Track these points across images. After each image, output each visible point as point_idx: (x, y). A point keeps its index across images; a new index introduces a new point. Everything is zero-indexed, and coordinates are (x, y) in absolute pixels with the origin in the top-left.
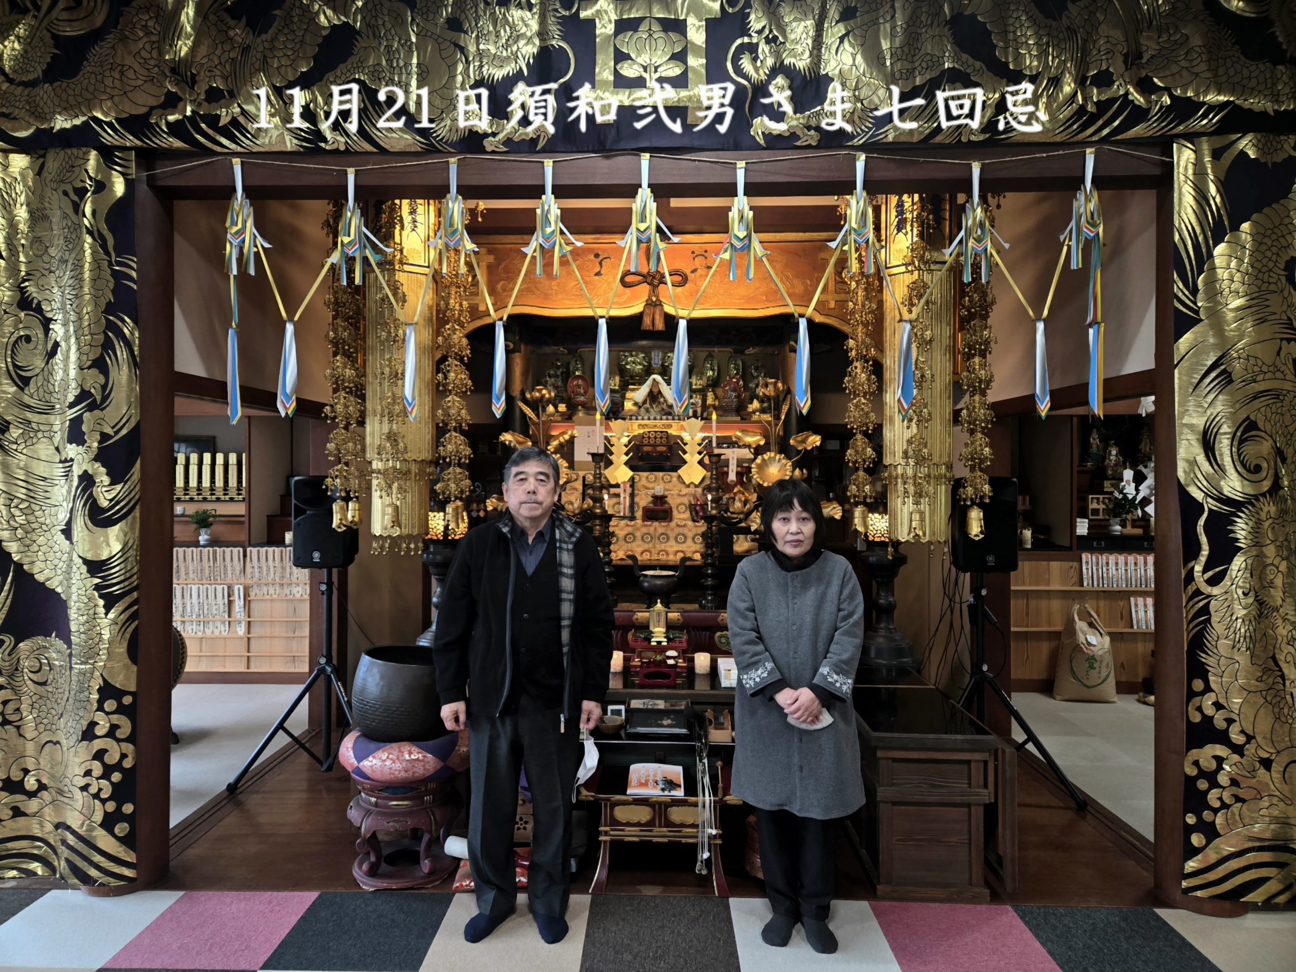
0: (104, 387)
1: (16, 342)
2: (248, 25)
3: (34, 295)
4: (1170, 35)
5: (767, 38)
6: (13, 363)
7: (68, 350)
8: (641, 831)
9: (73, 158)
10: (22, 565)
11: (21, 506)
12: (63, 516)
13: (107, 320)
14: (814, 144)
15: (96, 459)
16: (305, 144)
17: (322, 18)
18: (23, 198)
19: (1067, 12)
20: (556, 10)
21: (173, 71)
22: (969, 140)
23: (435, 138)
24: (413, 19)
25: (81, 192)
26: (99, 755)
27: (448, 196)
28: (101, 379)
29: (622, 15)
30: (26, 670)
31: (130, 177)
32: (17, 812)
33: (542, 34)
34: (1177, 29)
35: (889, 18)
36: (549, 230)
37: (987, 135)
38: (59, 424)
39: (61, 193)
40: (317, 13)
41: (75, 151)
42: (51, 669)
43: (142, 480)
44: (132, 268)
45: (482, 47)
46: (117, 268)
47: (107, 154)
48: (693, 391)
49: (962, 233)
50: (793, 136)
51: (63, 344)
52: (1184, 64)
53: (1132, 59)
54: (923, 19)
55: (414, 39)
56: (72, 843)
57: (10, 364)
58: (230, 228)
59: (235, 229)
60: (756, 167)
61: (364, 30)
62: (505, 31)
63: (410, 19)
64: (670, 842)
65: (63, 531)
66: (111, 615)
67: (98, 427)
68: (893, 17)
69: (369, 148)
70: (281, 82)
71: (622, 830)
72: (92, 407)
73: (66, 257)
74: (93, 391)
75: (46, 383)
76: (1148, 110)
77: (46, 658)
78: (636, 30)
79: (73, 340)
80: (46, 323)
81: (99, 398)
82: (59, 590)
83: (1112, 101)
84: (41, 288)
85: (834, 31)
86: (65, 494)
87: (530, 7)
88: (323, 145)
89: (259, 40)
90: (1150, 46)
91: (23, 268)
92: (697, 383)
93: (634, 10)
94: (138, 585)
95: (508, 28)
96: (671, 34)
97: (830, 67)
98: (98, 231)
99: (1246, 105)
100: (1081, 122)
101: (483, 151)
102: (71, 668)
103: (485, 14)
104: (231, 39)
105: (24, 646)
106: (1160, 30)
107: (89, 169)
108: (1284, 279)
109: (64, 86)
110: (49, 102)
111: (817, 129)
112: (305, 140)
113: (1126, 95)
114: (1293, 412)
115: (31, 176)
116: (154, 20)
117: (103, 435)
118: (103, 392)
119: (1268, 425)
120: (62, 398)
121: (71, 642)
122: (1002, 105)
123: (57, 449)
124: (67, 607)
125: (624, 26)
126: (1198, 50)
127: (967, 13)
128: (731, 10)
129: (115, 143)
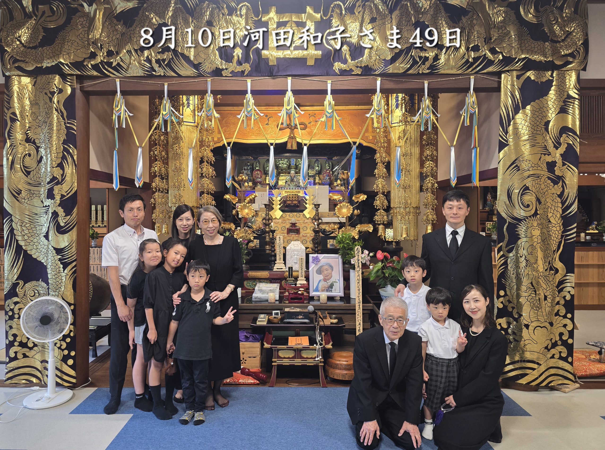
0: (62, 175)
1: (24, 156)
2: (123, 24)
3: (32, 137)
4: (503, 31)
6: (23, 165)
7: (47, 160)
8: (290, 360)
9: (49, 79)
10: (27, 251)
11: (26, 226)
12: (44, 230)
13: (64, 147)
14: (360, 73)
15: (59, 205)
16: (146, 73)
17: (154, 20)
18: (27, 95)
19: (461, 21)
20: (252, 18)
21: (93, 43)
22: (423, 73)
23: (201, 71)
24: (192, 21)
25: (53, 93)
27: (207, 94)
28: (61, 172)
29: (279, 20)
30: (28, 295)
31: (73, 87)
32: (25, 356)
33: (246, 27)
34: (506, 28)
35: (390, 22)
36: (249, 109)
37: (430, 71)
38: (43, 191)
39: (44, 94)
40: (152, 18)
41: (50, 76)
42: (39, 295)
43: (77, 214)
44: (74, 125)
46: (68, 125)
47: (64, 76)
48: (309, 176)
49: (421, 111)
50: (351, 70)
51: (44, 157)
52: (508, 43)
53: (487, 40)
54: (403, 23)
58: (115, 109)
59: (117, 109)
60: (336, 82)
63: (191, 21)
64: (302, 365)
65: (44, 236)
66: (66, 271)
67: (60, 192)
68: (391, 22)
69: (173, 74)
70: (137, 47)
71: (282, 360)
72: (58, 183)
73: (46, 120)
74: (58, 177)
75: (37, 173)
76: (494, 61)
77: (37, 290)
78: (286, 26)
79: (49, 156)
80: (37, 148)
81: (60, 180)
82: (43, 261)
83: (479, 57)
84: (36, 134)
85: (368, 27)
86: (46, 221)
87: (241, 16)
88: (154, 73)
89: (128, 30)
90: (495, 35)
91: (27, 125)
92: (312, 173)
93: (285, 18)
94: (76, 259)
95: (232, 25)
96: (300, 28)
98: (60, 109)
99: (533, 58)
100: (467, 66)
101: (222, 76)
102: (49, 294)
103: (222, 19)
104: (117, 30)
105: (28, 285)
106: (499, 28)
107: (56, 83)
108: (543, 129)
109: (48, 48)
110: (41, 56)
111: (361, 67)
112: (147, 71)
113: (485, 55)
114: (546, 184)
115: (31, 86)
116: (86, 21)
117: (62, 195)
118: (62, 177)
119: (534, 189)
120: (44, 180)
121: (49, 283)
122: (436, 58)
123: (42, 201)
124: (47, 268)
125: (280, 25)
126: (513, 37)
127: (421, 20)
128: (325, 18)
129: (70, 73)
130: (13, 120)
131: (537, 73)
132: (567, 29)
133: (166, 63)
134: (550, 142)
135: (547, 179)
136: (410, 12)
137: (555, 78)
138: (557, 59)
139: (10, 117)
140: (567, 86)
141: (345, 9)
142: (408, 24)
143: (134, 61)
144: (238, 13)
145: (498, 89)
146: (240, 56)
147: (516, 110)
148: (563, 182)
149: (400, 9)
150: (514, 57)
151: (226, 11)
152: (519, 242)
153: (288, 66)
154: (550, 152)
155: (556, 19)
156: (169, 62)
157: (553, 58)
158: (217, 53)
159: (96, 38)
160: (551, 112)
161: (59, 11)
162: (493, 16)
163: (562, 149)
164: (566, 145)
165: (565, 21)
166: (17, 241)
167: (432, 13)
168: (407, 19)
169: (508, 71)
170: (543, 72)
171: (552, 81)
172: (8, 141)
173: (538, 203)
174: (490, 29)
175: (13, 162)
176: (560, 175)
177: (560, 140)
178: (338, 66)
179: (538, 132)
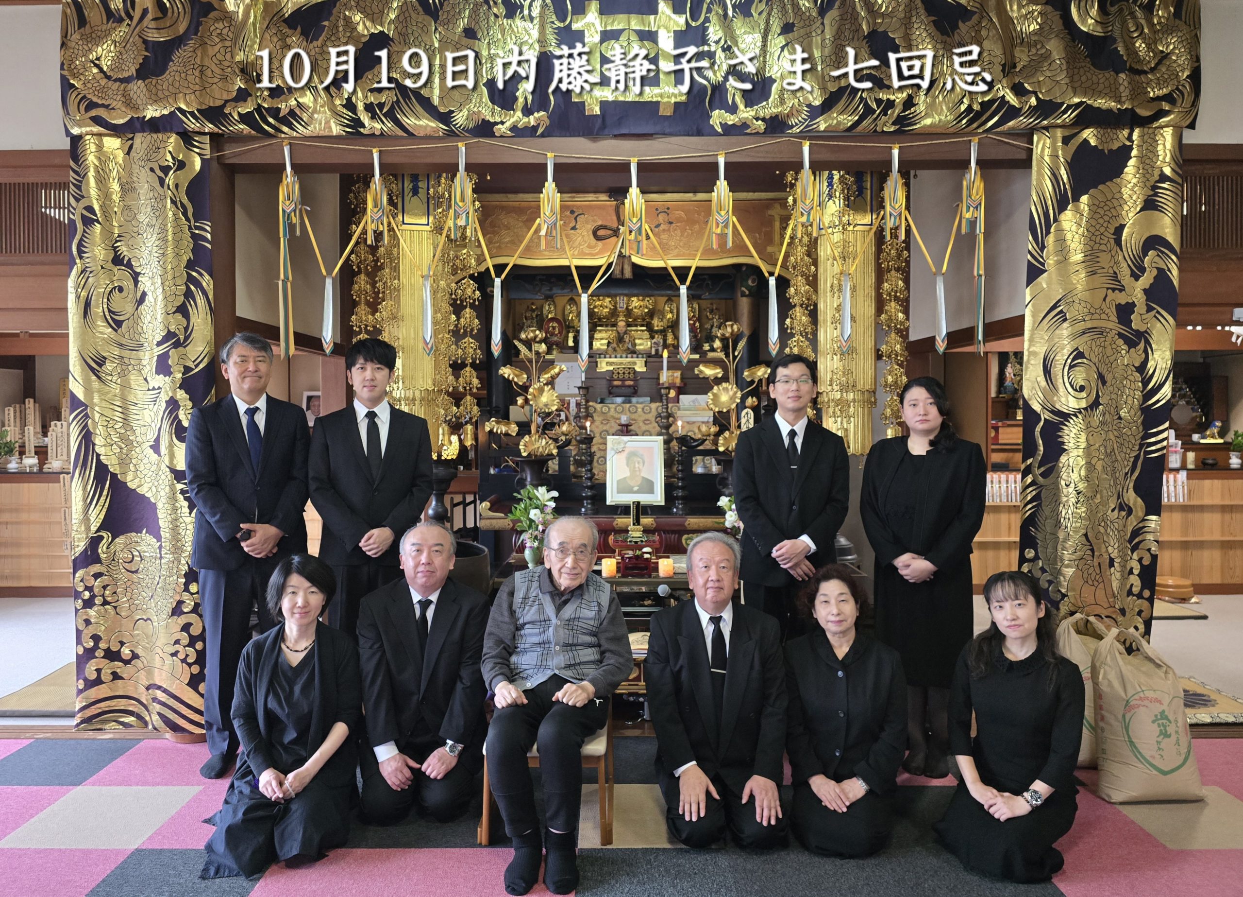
0: (186, 329)
1: (111, 291)
2: (302, 33)
3: (125, 253)
4: (1037, 50)
5: (723, 47)
6: (109, 309)
7: (155, 299)
9: (158, 141)
10: (117, 475)
11: (116, 427)
12: (151, 436)
13: (189, 275)
14: (762, 131)
16: (348, 129)
17: (362, 26)
18: (115, 172)
19: (957, 30)
20: (553, 23)
21: (242, 71)
22: (883, 131)
23: (454, 126)
24: (436, 29)
25: (165, 170)
26: (186, 628)
28: (184, 322)
29: (605, 26)
30: (121, 561)
31: (205, 157)
32: (116, 676)
33: (542, 41)
34: (1043, 46)
35: (819, 32)
37: (897, 127)
38: (149, 357)
39: (148, 170)
40: (358, 23)
41: (160, 135)
42: (142, 560)
44: (207, 231)
45: (492, 51)
46: (197, 232)
47: (187, 137)
48: (654, 332)
50: (745, 125)
51: (149, 294)
52: (1048, 74)
53: (1008, 68)
54: (846, 34)
55: (437, 45)
56: (163, 700)
57: (106, 310)
61: (396, 37)
62: (511, 39)
63: (434, 29)
65: (151, 447)
67: (182, 361)
68: (823, 31)
69: (400, 133)
72: (177, 345)
73: (154, 222)
74: (177, 332)
75: (136, 325)
76: (1021, 109)
77: (138, 551)
78: (617, 39)
79: (159, 290)
80: (135, 276)
81: (182, 337)
82: (148, 495)
83: (992, 102)
84: (131, 248)
85: (777, 42)
86: (153, 417)
87: (532, 19)
88: (362, 130)
89: (311, 46)
90: (1022, 57)
91: (116, 231)
92: (659, 325)
93: (616, 23)
95: (513, 37)
96: (645, 42)
97: (774, 70)
98: (180, 200)
99: (1096, 105)
100: (969, 118)
101: (492, 135)
102: (161, 558)
103: (495, 24)
105: (120, 540)
106: (1030, 46)
107: (171, 149)
108: (1112, 241)
109: (154, 82)
110: (142, 95)
111: (763, 120)
112: (348, 126)
113: (1004, 96)
114: (1114, 346)
115: (122, 155)
116: (227, 29)
117: (185, 367)
118: (186, 332)
119: (1092, 355)
120: (151, 338)
121: (161, 537)
122: (909, 103)
123: (146, 379)
124: (156, 509)
125: (608, 36)
126: (1058, 62)
127: (880, 30)
128: (694, 24)
129: (197, 129)
130: (88, 222)
131: (1102, 132)
132: (1161, 48)
133: (385, 110)
134: (1124, 265)
135: (1117, 337)
136: (858, 14)
137: (1135, 143)
138: (1140, 105)
139: (82, 215)
140: (1161, 158)
141: (734, 6)
142: (856, 37)
143: (322, 106)
144: (526, 12)
145: (1026, 163)
146: (530, 98)
147: (1062, 205)
148: (1148, 343)
149: (839, 8)
150: (1059, 101)
151: (501, 10)
152: (1063, 459)
153: (621, 118)
154: (1123, 286)
155: (1139, 27)
156: (392, 107)
157: (1132, 104)
158: (485, 90)
159: (249, 60)
160: (1126, 208)
161: (175, 8)
162: (1019, 23)
163: (1146, 280)
164: (1155, 272)
165: (1156, 32)
166: (98, 455)
167: (903, 15)
168: (853, 28)
169: (1046, 128)
170: (1114, 131)
171: (1131, 148)
172: (78, 261)
173: (1100, 385)
174: (1013, 46)
175: (87, 305)
176: (1142, 329)
177: (1143, 262)
178: (718, 118)
179: (1103, 247)
